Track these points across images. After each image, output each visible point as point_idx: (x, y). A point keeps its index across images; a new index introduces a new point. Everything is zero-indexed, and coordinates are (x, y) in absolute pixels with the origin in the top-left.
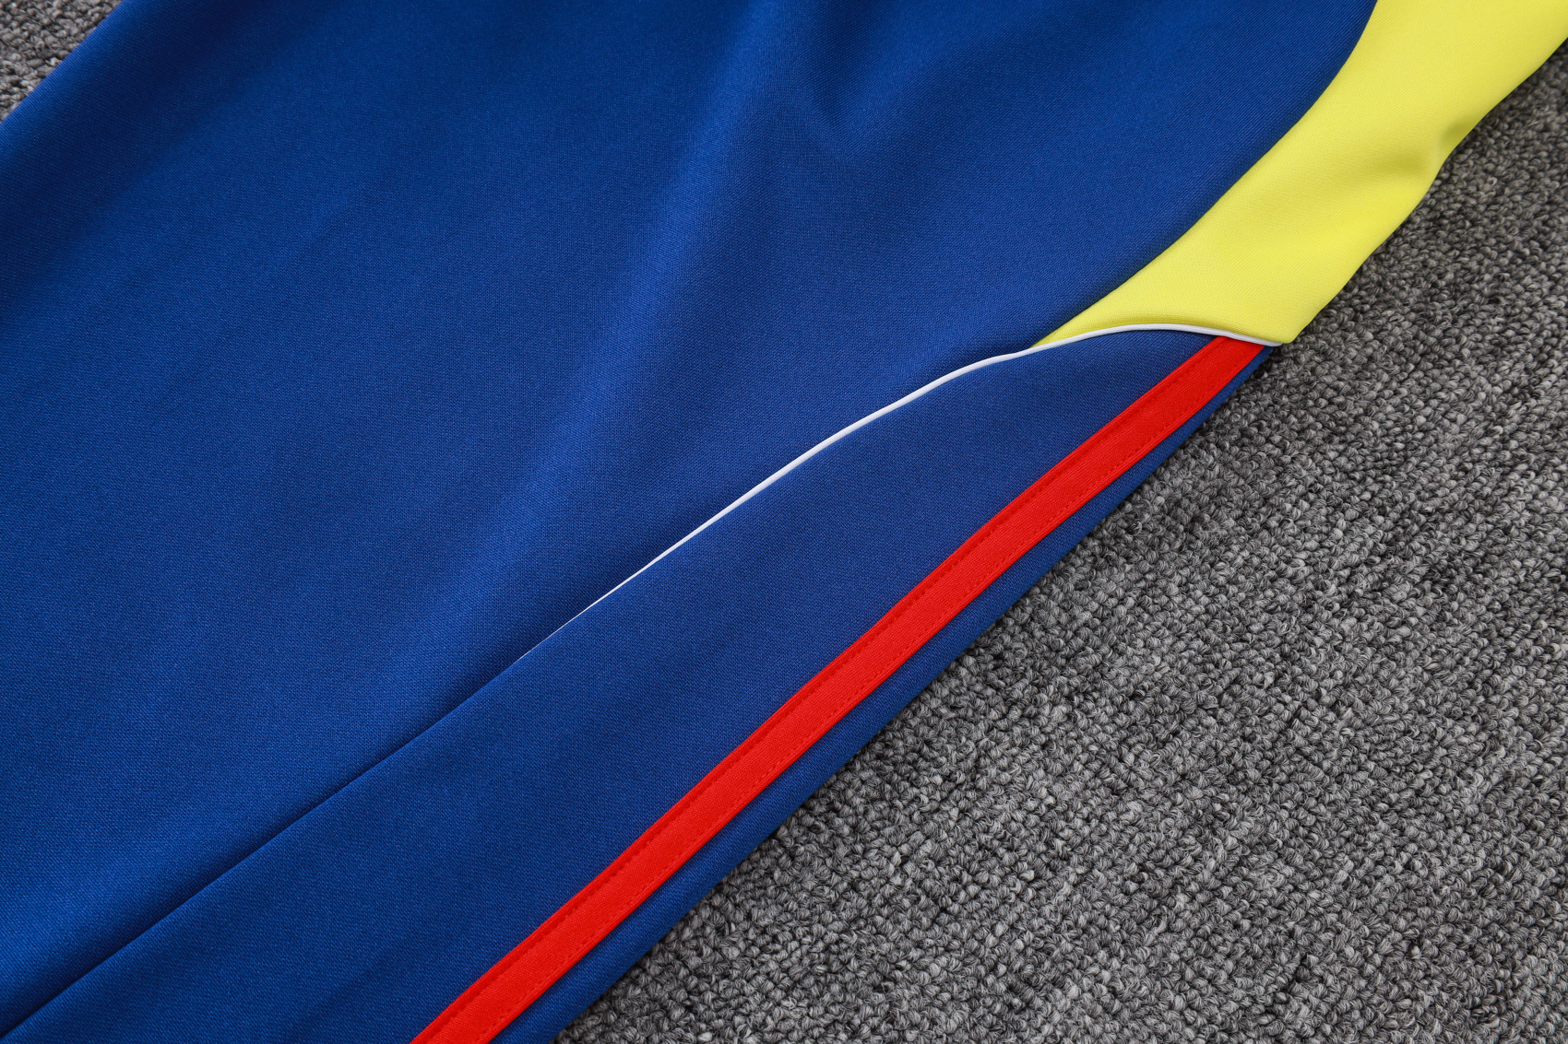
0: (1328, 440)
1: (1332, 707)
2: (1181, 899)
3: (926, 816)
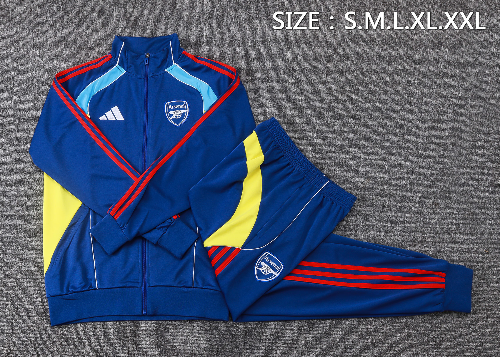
0: (343, 115)
1: (359, 135)
2: (361, 156)
3: (342, 165)
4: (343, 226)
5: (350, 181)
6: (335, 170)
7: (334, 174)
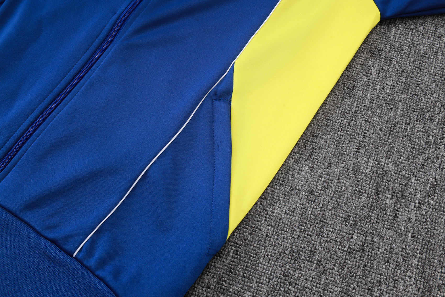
4: (365, 190)
5: (417, 96)
6: (387, 62)
7: (382, 69)
